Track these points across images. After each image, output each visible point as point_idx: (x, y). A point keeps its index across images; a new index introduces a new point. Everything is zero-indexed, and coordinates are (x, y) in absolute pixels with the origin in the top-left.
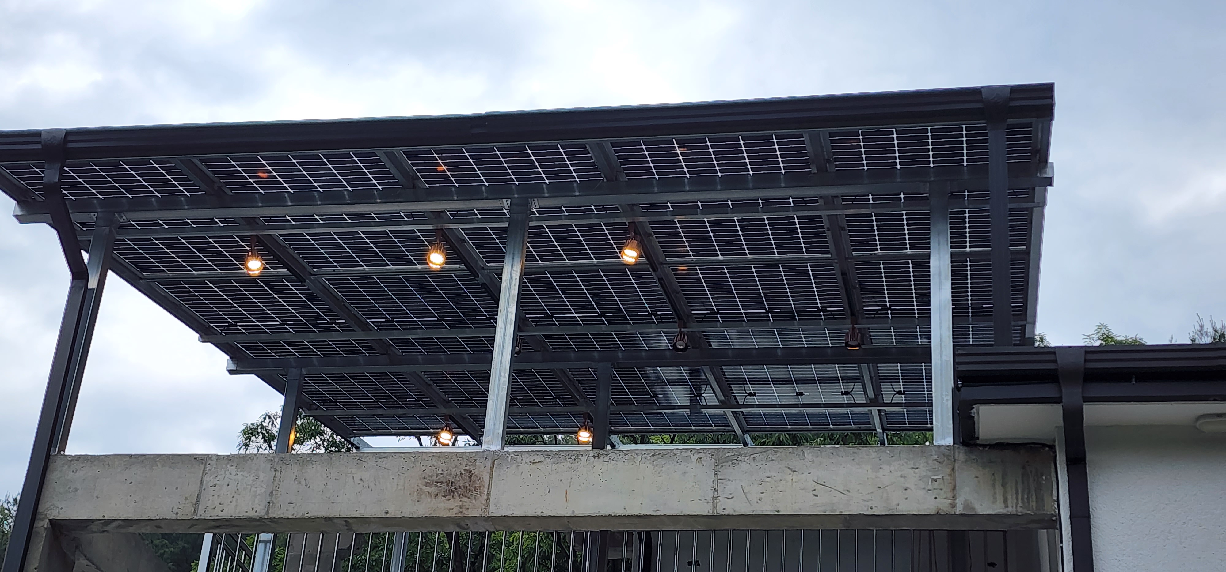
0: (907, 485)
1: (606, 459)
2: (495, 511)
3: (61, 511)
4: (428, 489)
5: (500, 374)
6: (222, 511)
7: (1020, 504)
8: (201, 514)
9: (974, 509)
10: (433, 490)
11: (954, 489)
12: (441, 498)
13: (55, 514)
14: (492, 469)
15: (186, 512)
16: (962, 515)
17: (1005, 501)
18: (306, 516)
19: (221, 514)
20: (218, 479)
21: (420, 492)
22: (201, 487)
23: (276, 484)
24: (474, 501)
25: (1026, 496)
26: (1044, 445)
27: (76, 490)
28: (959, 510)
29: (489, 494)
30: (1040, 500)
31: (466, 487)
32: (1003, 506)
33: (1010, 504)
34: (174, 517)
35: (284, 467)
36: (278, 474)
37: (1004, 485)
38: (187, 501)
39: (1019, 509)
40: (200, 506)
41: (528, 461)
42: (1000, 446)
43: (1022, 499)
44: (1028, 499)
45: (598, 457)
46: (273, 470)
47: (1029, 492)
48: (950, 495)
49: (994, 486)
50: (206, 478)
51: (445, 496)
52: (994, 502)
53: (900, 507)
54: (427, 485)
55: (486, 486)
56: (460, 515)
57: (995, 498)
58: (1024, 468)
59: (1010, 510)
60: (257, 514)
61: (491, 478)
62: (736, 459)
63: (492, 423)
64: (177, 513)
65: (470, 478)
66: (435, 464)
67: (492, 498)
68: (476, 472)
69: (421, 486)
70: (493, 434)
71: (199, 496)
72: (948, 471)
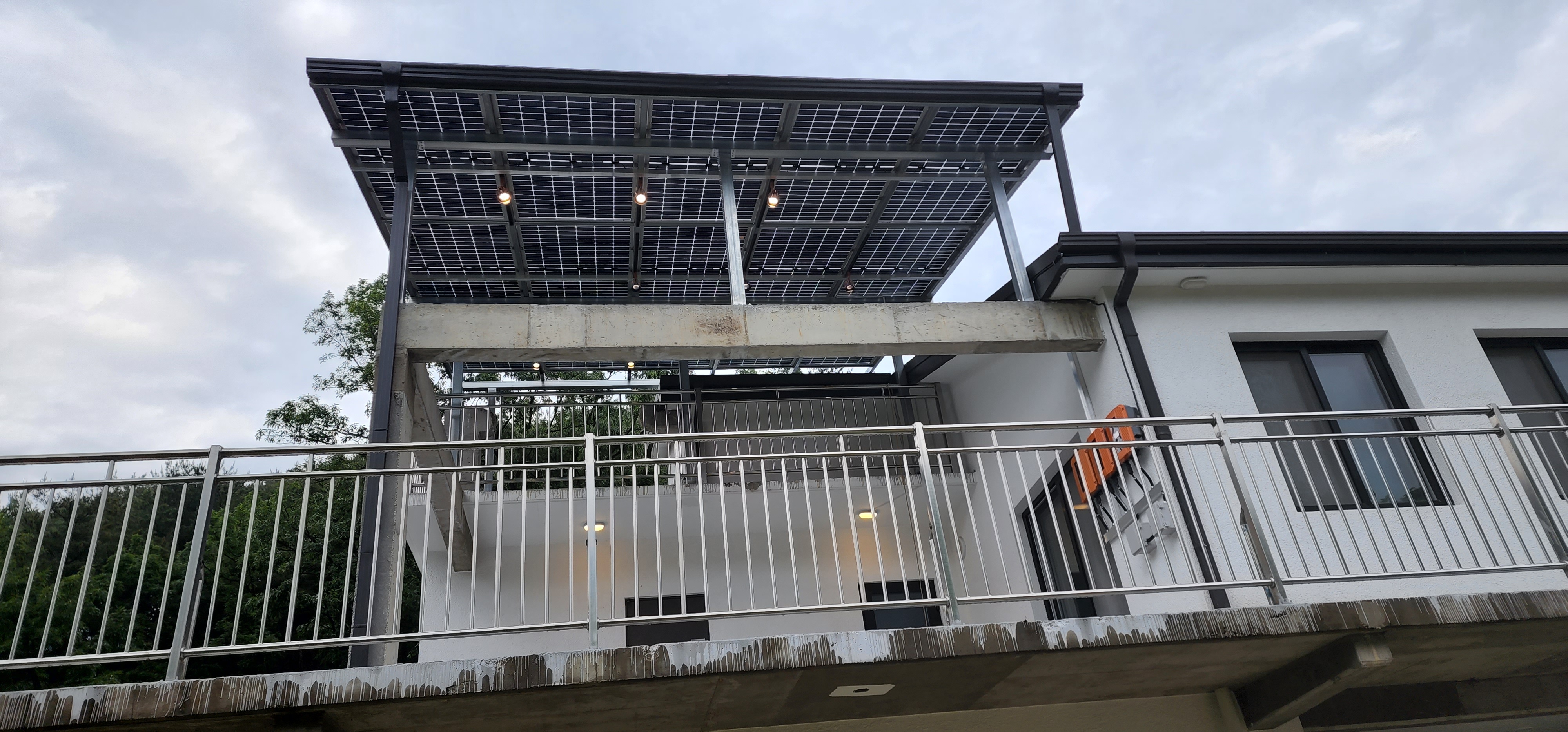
0: (1016, 324)
1: (821, 310)
2: (753, 342)
3: (416, 343)
4: (703, 328)
5: (736, 258)
6: (550, 342)
7: (1084, 334)
8: (533, 345)
9: (1057, 337)
10: (705, 329)
11: (1043, 325)
12: (713, 334)
13: (411, 345)
14: (745, 316)
15: (522, 344)
16: (1051, 341)
17: (1075, 332)
18: (616, 346)
19: (549, 344)
20: (541, 321)
21: (698, 331)
22: (529, 328)
23: (588, 325)
24: (737, 336)
25: (1086, 329)
26: (1089, 300)
27: (426, 328)
28: (1049, 338)
29: (746, 331)
30: (1094, 331)
31: (729, 328)
32: (1074, 335)
33: (1077, 334)
34: (512, 347)
35: (592, 314)
36: (588, 318)
37: (1071, 323)
38: (520, 336)
39: (1084, 337)
40: (531, 340)
41: (769, 311)
42: (1063, 301)
43: (1084, 330)
44: (1087, 330)
45: (816, 309)
46: (584, 315)
47: (1087, 327)
48: (1042, 329)
49: (1066, 323)
50: (532, 321)
51: (716, 333)
52: (1068, 333)
53: (1014, 337)
54: (701, 326)
55: (744, 326)
56: (729, 345)
57: (1068, 330)
58: (1080, 313)
59: (1079, 337)
60: (578, 344)
61: (745, 321)
62: (906, 310)
63: (737, 288)
64: (514, 345)
65: (731, 321)
66: (704, 312)
67: (749, 333)
68: (734, 317)
69: (698, 327)
70: (739, 294)
71: (528, 332)
72: (1037, 315)
